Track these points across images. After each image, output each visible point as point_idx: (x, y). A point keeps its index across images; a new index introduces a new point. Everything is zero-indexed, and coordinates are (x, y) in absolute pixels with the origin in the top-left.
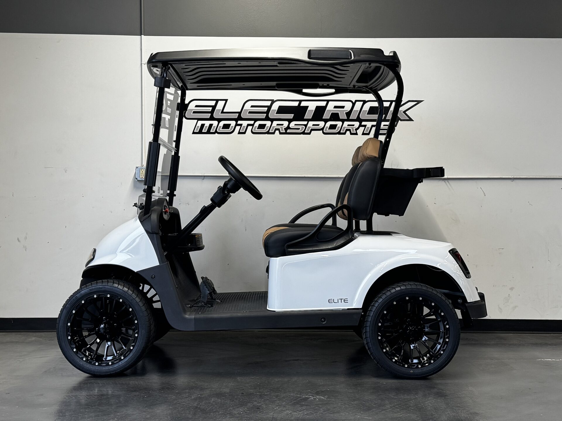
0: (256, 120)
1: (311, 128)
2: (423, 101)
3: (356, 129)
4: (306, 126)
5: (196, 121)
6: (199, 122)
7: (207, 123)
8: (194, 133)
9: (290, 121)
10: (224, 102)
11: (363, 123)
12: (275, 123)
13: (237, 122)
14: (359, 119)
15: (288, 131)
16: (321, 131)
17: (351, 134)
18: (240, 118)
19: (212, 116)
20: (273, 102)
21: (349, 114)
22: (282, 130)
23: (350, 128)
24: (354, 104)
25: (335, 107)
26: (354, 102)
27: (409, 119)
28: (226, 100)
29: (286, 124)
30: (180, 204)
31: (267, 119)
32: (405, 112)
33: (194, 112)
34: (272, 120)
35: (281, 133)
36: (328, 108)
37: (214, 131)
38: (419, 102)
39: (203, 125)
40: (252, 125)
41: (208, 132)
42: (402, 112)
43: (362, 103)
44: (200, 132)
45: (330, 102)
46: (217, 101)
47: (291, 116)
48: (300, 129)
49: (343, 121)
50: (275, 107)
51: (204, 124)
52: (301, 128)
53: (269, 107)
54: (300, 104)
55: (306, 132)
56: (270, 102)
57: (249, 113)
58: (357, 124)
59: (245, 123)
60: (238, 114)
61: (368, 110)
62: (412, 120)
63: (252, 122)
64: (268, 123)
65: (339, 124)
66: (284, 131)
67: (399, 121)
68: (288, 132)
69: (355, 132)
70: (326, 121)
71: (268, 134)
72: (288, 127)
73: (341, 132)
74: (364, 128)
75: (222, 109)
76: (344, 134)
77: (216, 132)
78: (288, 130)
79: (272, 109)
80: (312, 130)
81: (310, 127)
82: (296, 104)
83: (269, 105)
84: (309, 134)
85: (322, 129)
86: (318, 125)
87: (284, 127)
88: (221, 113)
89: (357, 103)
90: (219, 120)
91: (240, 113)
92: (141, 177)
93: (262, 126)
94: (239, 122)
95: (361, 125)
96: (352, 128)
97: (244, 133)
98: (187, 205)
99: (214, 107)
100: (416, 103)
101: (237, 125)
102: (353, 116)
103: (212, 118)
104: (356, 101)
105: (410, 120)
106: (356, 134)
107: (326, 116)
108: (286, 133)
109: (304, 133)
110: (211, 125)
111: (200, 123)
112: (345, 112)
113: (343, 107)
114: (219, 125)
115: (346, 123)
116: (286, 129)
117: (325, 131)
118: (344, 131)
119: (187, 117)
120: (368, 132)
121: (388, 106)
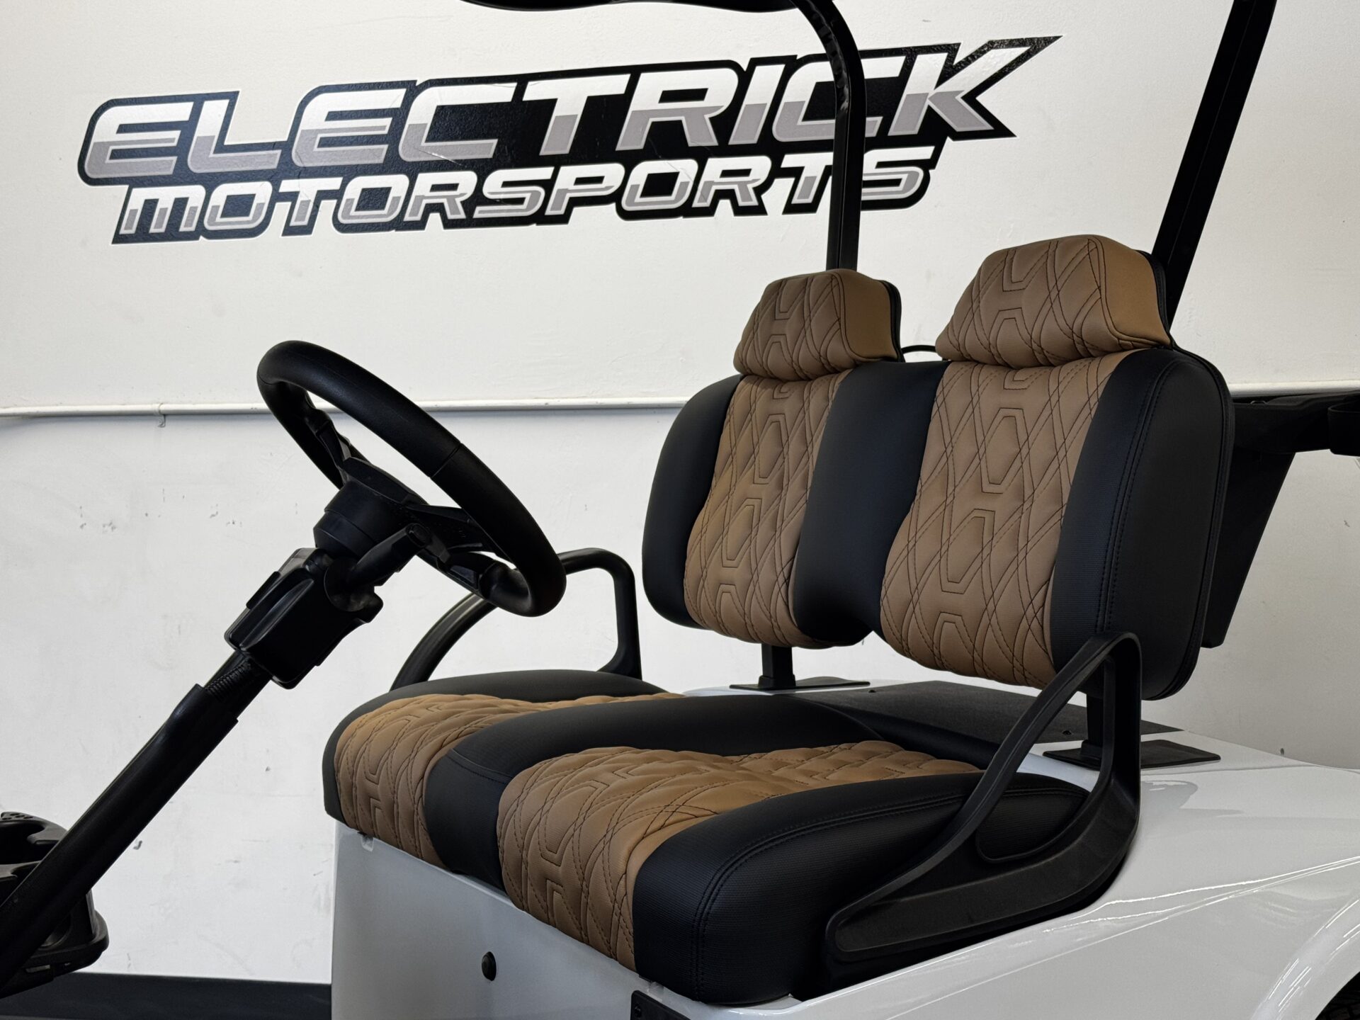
0: (349, 173)
1: (569, 195)
2: (1056, 38)
3: (760, 190)
4: (548, 185)
5: (126, 187)
6: (135, 191)
7: (166, 196)
8: (119, 239)
9: (483, 168)
10: (225, 103)
11: (789, 161)
12: (426, 180)
13: (276, 186)
14: (769, 145)
15: (480, 212)
16: (613, 206)
17: (739, 211)
18: (286, 169)
19: (182, 163)
20: (413, 90)
21: (724, 122)
22: (455, 211)
23: (731, 183)
24: (745, 78)
25: (668, 96)
26: (745, 67)
27: (988, 127)
28: (232, 97)
29: (466, 181)
30: (82, 526)
31: (393, 164)
32: (971, 98)
33: (114, 151)
34: (413, 171)
35: (449, 224)
36: (636, 104)
37: (192, 228)
38: (1035, 46)
39: (150, 205)
40: (337, 195)
41: (173, 233)
42: (959, 98)
43: (780, 69)
44: (143, 235)
45: (644, 77)
46: (198, 101)
47: (486, 147)
48: (526, 202)
49: (701, 155)
50: (423, 111)
51: (155, 202)
52: (527, 196)
53: (399, 115)
54: (520, 92)
55: (549, 212)
56: (402, 92)
57: (321, 145)
58: (760, 166)
59: (307, 188)
60: (278, 152)
61: (807, 99)
62: (1006, 133)
63: (334, 183)
64: (397, 183)
65: (685, 168)
66: (462, 215)
67: (949, 140)
68: (476, 215)
69: (754, 202)
70: (630, 160)
71: (398, 229)
72: (478, 198)
73: (696, 204)
74: (791, 180)
75: (216, 134)
76: (709, 211)
77: (201, 232)
78: (478, 209)
79: (411, 120)
80: (575, 202)
81: (567, 191)
82: (504, 93)
83: (398, 104)
84: (564, 219)
85: (616, 197)
86: (599, 180)
87: (462, 195)
88: (215, 152)
89: (759, 70)
90: (210, 182)
91: (286, 147)
93: (373, 199)
94: (287, 186)
95: (777, 172)
96: (741, 184)
97: (307, 230)
98: (109, 529)
99: (187, 128)
100: (1022, 50)
101: (277, 197)
102: (747, 131)
103: (182, 176)
104: (755, 62)
105: (999, 130)
106: (760, 210)
107: (632, 137)
108: (470, 222)
109: (540, 218)
110: (180, 204)
111: (140, 196)
112: (707, 117)
113: (699, 94)
114: (212, 203)
115: (715, 166)
116: (469, 205)
117: (627, 204)
118: (706, 201)
119: (89, 175)
120: (810, 200)
121: (895, 72)
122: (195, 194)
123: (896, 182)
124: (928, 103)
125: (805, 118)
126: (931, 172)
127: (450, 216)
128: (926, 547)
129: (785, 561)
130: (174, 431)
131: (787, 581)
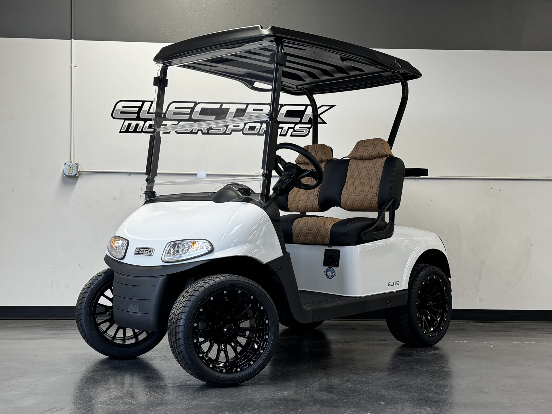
0: (179, 121)
1: (231, 129)
4: (227, 127)
5: (124, 120)
6: (126, 121)
7: (134, 123)
8: (121, 132)
10: (150, 103)
16: (241, 132)
18: (165, 119)
19: (138, 116)
20: (196, 104)
22: (205, 130)
25: (254, 110)
27: (322, 122)
28: (152, 102)
30: (107, 199)
32: (319, 115)
34: (195, 121)
35: (203, 133)
36: (247, 111)
37: (140, 131)
38: (332, 106)
39: (129, 125)
41: (135, 131)
44: (127, 131)
45: (250, 105)
46: (143, 102)
47: (213, 118)
48: (222, 130)
49: (261, 123)
50: (198, 108)
51: (131, 124)
53: (192, 109)
54: (221, 106)
55: (227, 132)
56: (194, 104)
57: (173, 114)
59: (169, 123)
60: (163, 115)
62: (325, 123)
63: (176, 123)
65: (258, 125)
66: (207, 132)
68: (210, 132)
70: (245, 123)
72: (210, 128)
73: (260, 133)
74: (281, 129)
75: (148, 110)
77: (142, 131)
79: (195, 110)
80: (233, 131)
81: (231, 128)
82: (218, 106)
83: (192, 106)
84: (230, 134)
85: (242, 130)
86: (239, 126)
88: (147, 114)
90: (145, 120)
91: (165, 114)
92: (69, 173)
94: (164, 123)
95: (278, 127)
97: (169, 133)
98: (114, 199)
99: (140, 108)
100: (329, 107)
101: (162, 125)
103: (138, 118)
108: (208, 133)
109: (225, 133)
110: (137, 125)
111: (127, 123)
113: (261, 110)
114: (145, 125)
115: (264, 125)
116: (208, 130)
117: (245, 132)
118: (262, 132)
119: (114, 117)
120: (285, 134)
121: (303, 109)
122: (141, 123)
123: (303, 131)
124: (310, 116)
125: (284, 117)
126: (310, 130)
127: (203, 132)
128: (351, 189)
129: (316, 194)
130: (132, 176)
131: (317, 198)
